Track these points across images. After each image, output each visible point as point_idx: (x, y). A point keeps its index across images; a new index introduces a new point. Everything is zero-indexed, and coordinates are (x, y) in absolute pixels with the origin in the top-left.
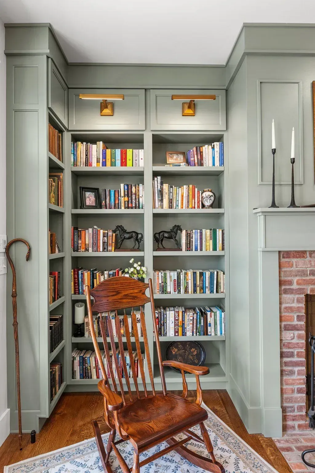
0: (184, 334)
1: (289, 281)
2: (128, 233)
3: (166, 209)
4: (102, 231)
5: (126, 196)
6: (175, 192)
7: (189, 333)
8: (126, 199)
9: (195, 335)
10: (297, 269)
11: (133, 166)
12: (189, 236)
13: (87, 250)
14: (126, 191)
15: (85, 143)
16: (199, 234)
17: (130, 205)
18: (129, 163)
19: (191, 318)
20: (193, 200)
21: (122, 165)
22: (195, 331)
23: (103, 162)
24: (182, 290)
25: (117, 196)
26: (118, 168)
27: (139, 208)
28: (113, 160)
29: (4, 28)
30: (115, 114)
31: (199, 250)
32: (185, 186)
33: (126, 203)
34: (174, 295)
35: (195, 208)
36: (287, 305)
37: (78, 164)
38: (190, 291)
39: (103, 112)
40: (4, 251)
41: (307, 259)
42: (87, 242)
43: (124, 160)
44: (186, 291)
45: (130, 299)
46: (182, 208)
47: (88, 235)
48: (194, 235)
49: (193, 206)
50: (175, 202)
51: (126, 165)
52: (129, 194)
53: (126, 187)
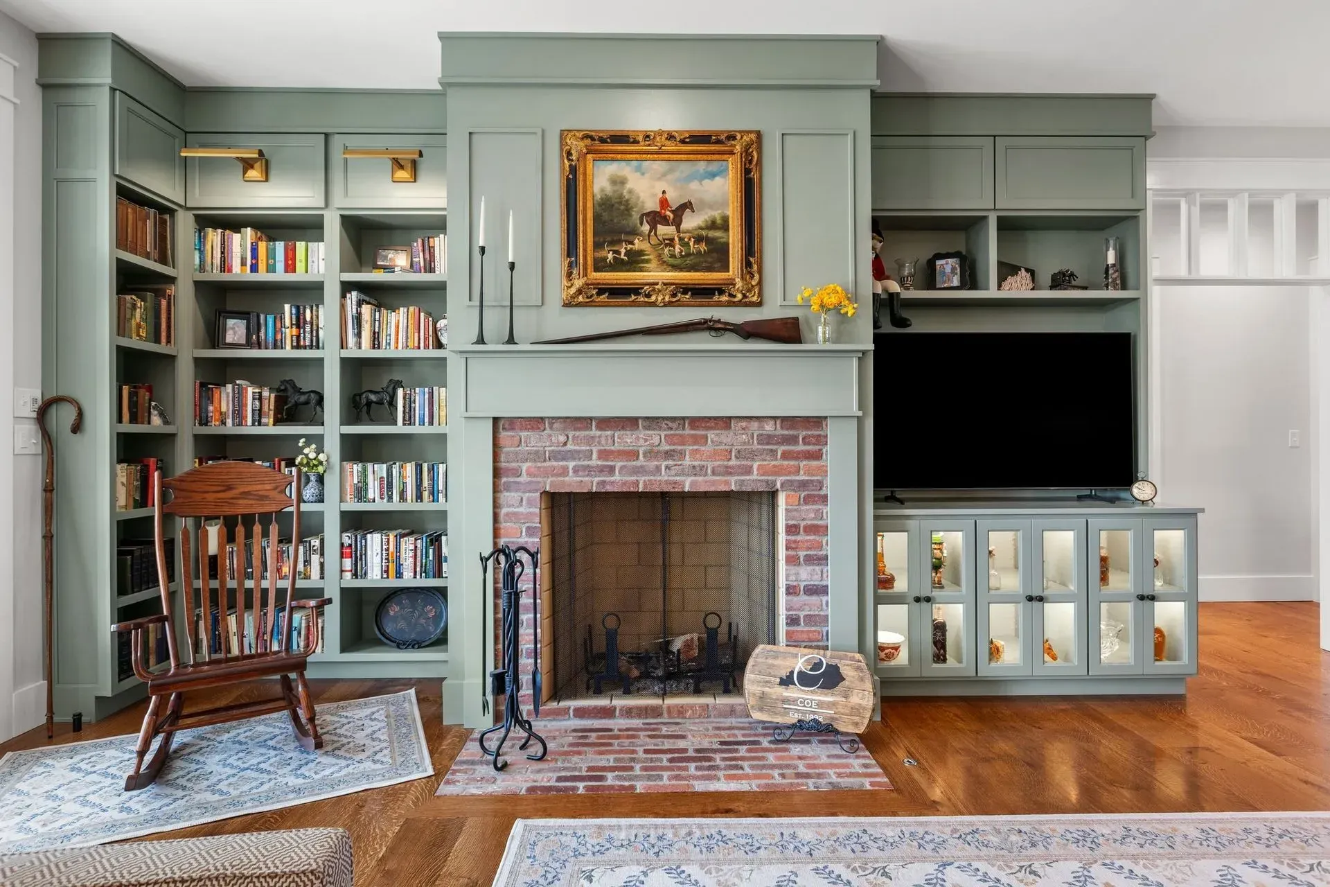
0: (399, 575)
1: (513, 469)
2: (304, 393)
3: (366, 351)
4: (250, 390)
5: (294, 326)
6: (385, 319)
7: (408, 574)
8: (295, 331)
9: (418, 577)
10: (527, 448)
11: (307, 272)
12: (409, 401)
13: (223, 423)
14: (294, 317)
15: (219, 231)
16: (427, 396)
17: (302, 344)
18: (300, 266)
19: (412, 547)
20: (416, 334)
21: (286, 271)
22: (418, 569)
23: (252, 266)
24: (396, 497)
25: (278, 325)
26: (280, 275)
27: (318, 347)
28: (271, 261)
29: (36, 40)
30: (271, 177)
31: (426, 424)
32: (402, 309)
33: (294, 338)
34: (381, 505)
35: (419, 348)
36: (511, 510)
37: (207, 268)
38: (409, 498)
39: (246, 175)
40: (34, 415)
41: (546, 432)
42: (224, 409)
43: (290, 262)
44: (402, 497)
45: (254, 499)
46: (397, 348)
47: (225, 398)
48: (417, 398)
49: (416, 344)
50: (384, 337)
51: (294, 271)
52: (299, 323)
53: (294, 311)
